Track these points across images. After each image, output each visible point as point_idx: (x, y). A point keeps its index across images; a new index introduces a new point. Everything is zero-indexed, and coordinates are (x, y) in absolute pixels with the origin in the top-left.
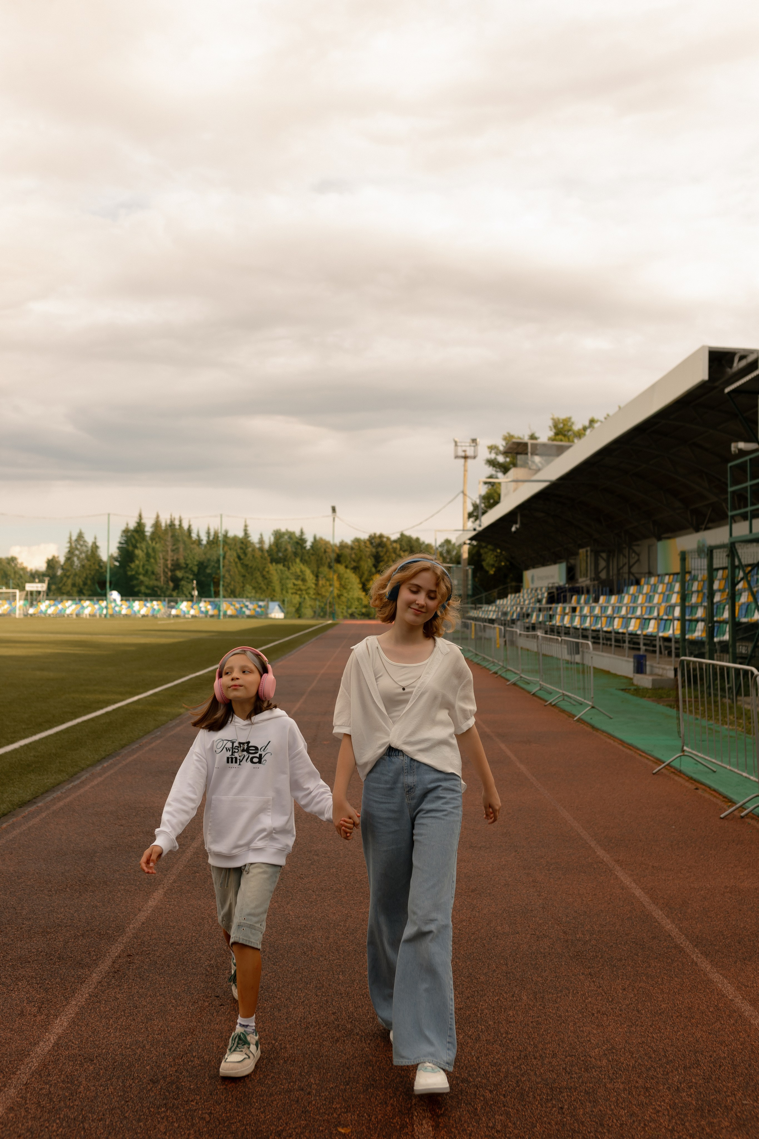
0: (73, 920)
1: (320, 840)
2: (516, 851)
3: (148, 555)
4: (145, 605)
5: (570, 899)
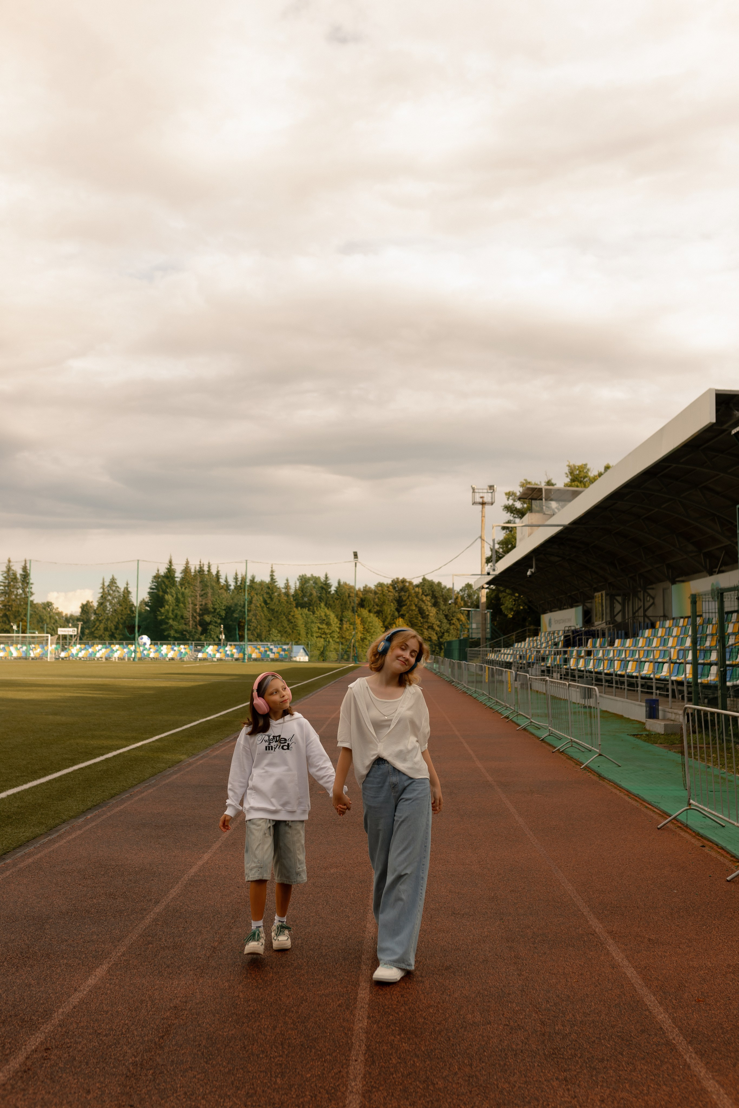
3: (177, 600)
4: (172, 649)
5: (554, 980)
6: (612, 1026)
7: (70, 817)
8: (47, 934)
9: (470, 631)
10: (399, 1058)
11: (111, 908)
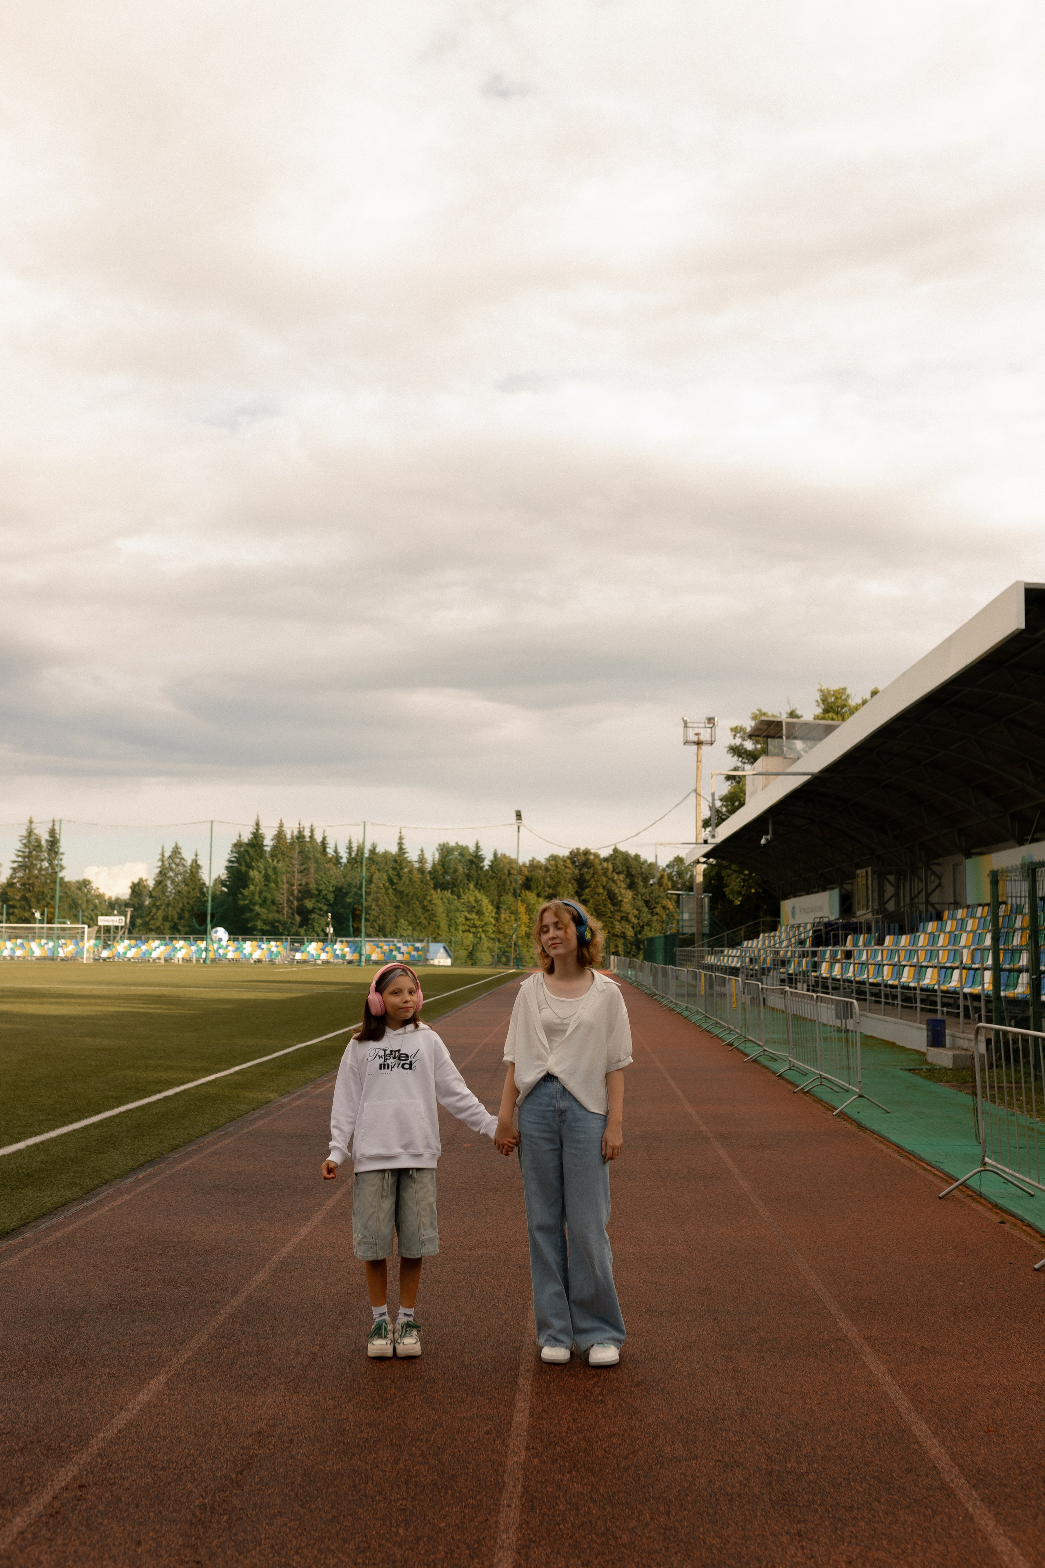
0: (16, 1423)
1: (424, 1297)
2: (716, 1319)
3: (267, 878)
4: (259, 947)
5: (786, 1402)
6: (866, 1464)
7: (114, 1176)
8: (82, 1334)
9: (681, 923)
10: (569, 1503)
11: (171, 1300)
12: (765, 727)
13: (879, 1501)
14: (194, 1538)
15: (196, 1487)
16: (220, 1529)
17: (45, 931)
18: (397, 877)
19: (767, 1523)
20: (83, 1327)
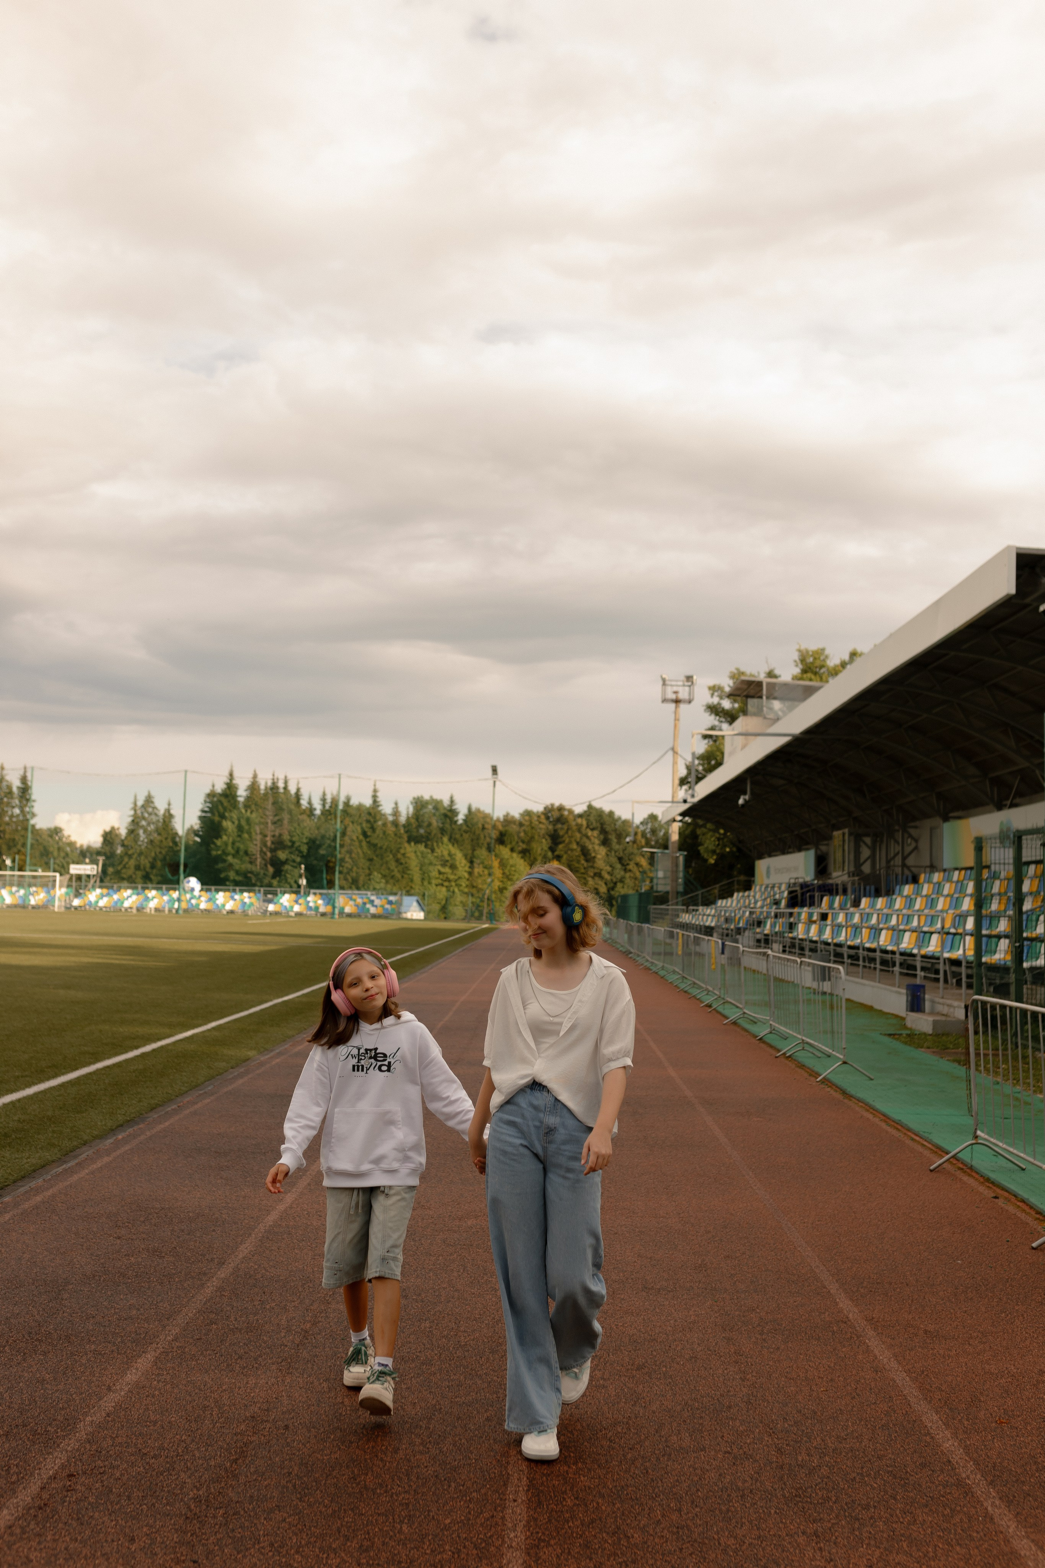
1: (415, 1271)
2: (714, 1298)
3: (240, 828)
4: (232, 898)
5: (792, 1388)
6: (878, 1457)
7: (93, 1137)
8: (65, 1307)
9: (655, 881)
10: (577, 1498)
11: (156, 1271)
12: (745, 687)
13: (895, 1499)
14: (189, 1534)
15: (190, 1477)
16: (216, 1524)
17: (16, 878)
18: (371, 830)
19: (782, 1522)
20: (66, 1300)
